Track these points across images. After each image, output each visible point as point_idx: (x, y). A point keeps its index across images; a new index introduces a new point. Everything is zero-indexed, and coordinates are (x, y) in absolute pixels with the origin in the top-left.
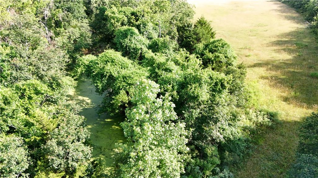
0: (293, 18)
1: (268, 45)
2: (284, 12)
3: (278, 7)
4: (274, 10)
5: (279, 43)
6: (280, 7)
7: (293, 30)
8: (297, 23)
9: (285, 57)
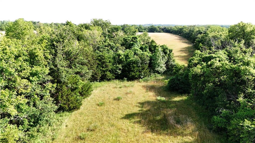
0: (186, 42)
1: (177, 52)
2: (181, 40)
3: (178, 38)
4: (176, 39)
5: (181, 51)
6: (179, 38)
7: (186, 47)
8: (188, 44)
9: (184, 54)
